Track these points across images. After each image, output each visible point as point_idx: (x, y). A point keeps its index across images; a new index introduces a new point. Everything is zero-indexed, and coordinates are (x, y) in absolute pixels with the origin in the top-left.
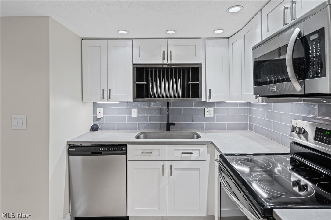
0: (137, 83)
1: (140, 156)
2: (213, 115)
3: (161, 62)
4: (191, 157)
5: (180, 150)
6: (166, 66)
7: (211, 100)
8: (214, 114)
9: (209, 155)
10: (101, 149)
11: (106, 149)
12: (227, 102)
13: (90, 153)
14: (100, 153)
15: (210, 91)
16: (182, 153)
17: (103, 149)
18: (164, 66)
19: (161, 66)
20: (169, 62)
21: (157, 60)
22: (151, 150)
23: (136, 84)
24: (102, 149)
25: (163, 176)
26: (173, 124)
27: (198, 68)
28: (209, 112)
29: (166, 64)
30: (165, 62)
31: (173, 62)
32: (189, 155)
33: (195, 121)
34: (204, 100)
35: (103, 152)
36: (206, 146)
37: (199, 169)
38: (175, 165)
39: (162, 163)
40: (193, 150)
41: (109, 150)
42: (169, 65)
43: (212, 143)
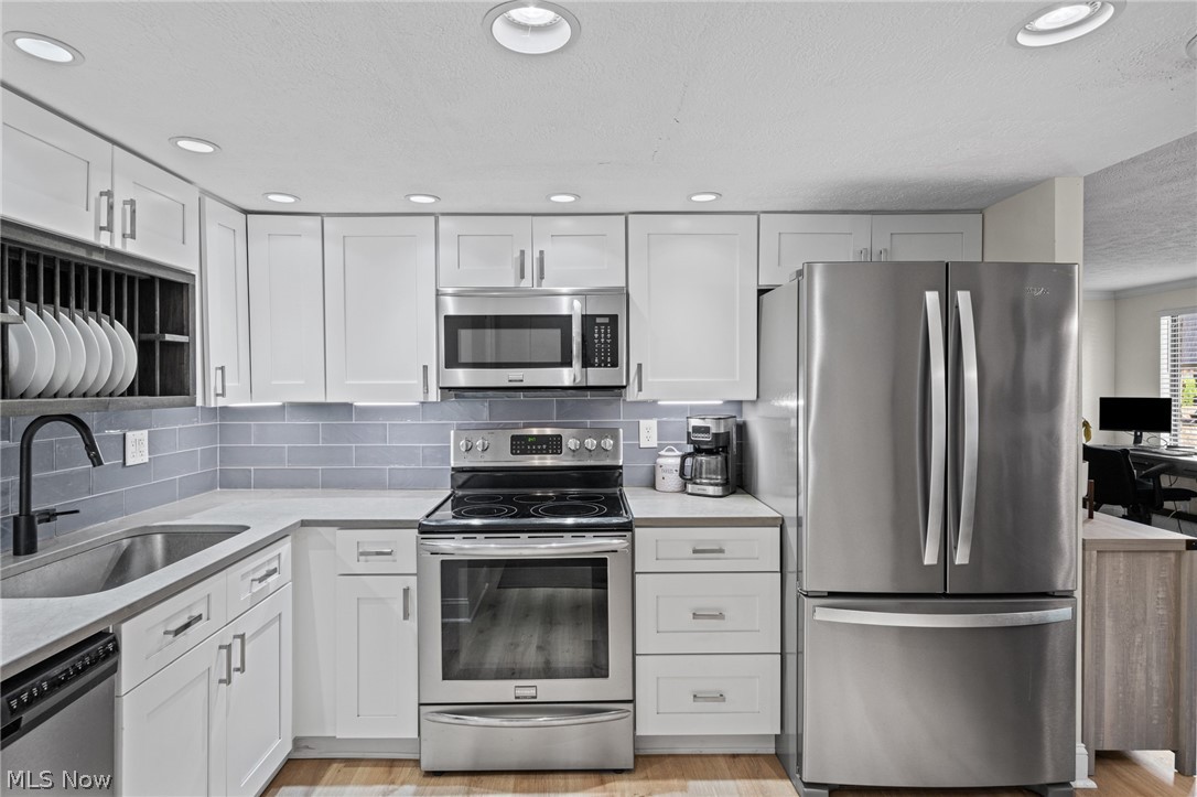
1: (160, 650)
2: (146, 458)
3: (88, 236)
4: (269, 584)
7: (222, 403)
8: (150, 452)
10: (14, 703)
11: (40, 690)
17: (25, 697)
18: (96, 257)
24: (21, 701)
26: (50, 517)
28: (138, 446)
29: (101, 250)
33: (98, 490)
34: (199, 401)
35: (27, 716)
37: (280, 613)
43: (304, 523)
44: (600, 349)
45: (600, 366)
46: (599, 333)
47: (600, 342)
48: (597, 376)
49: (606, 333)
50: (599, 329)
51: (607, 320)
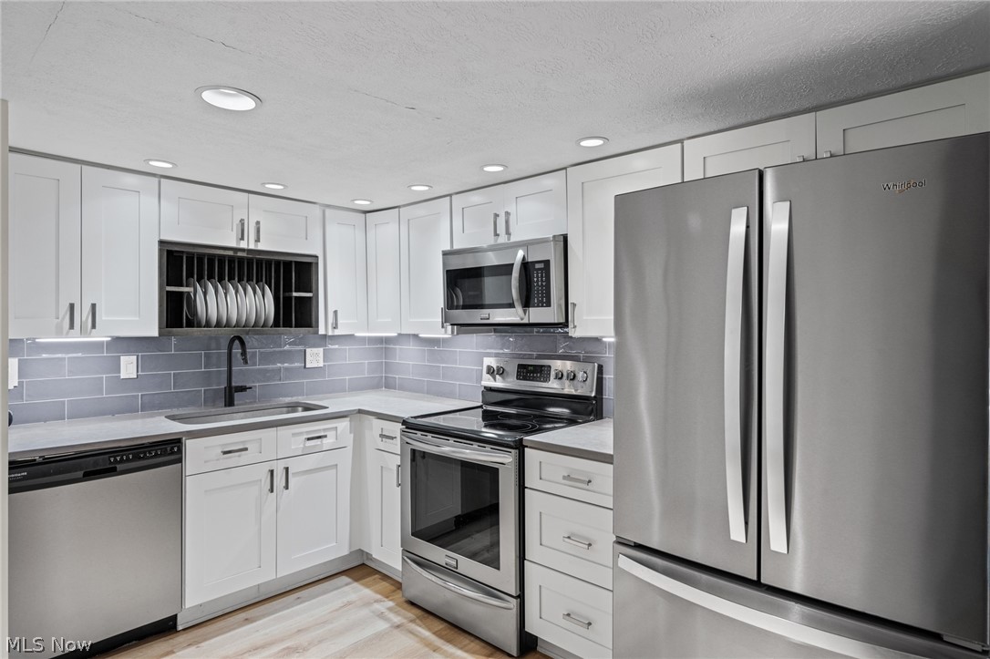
0: (169, 289)
1: (218, 460)
2: (321, 364)
3: (233, 244)
4: (322, 444)
5: (301, 433)
6: (244, 254)
7: (337, 332)
8: (324, 361)
9: (352, 435)
10: (112, 459)
11: (128, 457)
12: (357, 334)
13: (80, 474)
14: (110, 471)
15: (336, 312)
16: (309, 439)
17: (118, 458)
18: (240, 254)
19: (231, 253)
20: (252, 246)
21: (224, 237)
22: (243, 442)
23: (167, 292)
24: (115, 460)
25: (270, 494)
26: (243, 389)
27: (310, 264)
28: (315, 357)
29: (243, 250)
30: (243, 245)
31: (261, 247)
32: (317, 442)
33: (286, 379)
34: (322, 331)
35: (119, 467)
36: (348, 419)
37: (337, 465)
38: (294, 467)
39: (267, 467)
40: (325, 430)
41: (137, 458)
42: (249, 251)
43: (360, 412)
44: (538, 290)
45: (538, 306)
46: (537, 277)
47: (538, 285)
48: (537, 315)
49: (542, 276)
50: (537, 274)
51: (541, 266)
